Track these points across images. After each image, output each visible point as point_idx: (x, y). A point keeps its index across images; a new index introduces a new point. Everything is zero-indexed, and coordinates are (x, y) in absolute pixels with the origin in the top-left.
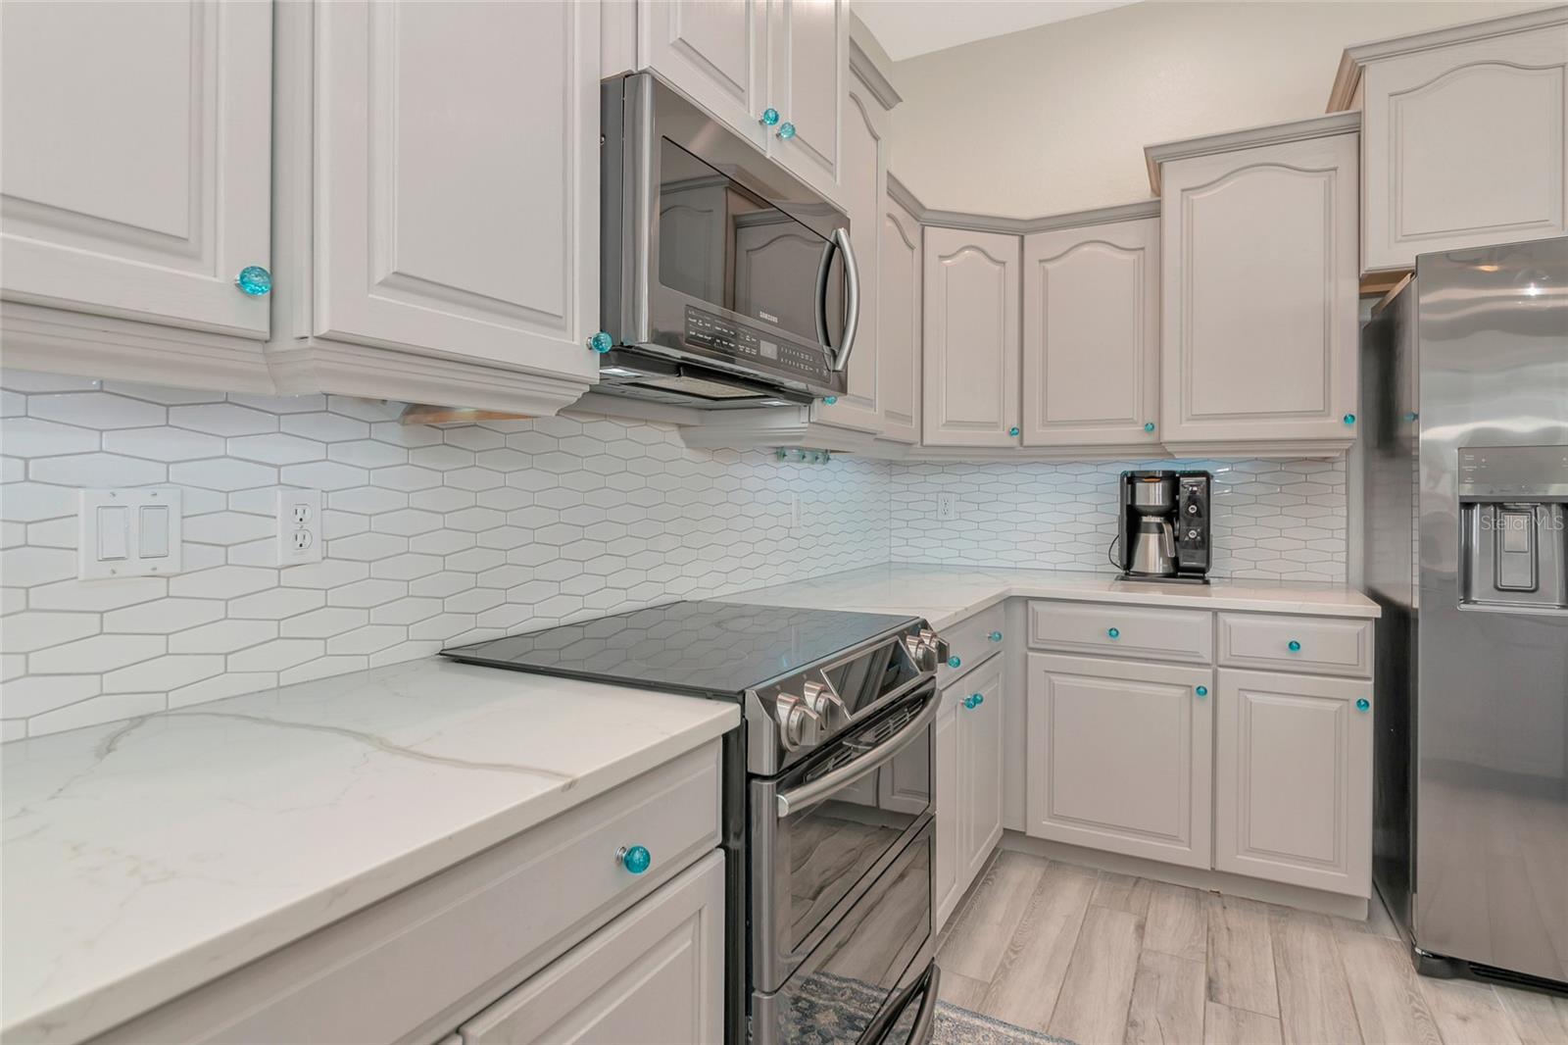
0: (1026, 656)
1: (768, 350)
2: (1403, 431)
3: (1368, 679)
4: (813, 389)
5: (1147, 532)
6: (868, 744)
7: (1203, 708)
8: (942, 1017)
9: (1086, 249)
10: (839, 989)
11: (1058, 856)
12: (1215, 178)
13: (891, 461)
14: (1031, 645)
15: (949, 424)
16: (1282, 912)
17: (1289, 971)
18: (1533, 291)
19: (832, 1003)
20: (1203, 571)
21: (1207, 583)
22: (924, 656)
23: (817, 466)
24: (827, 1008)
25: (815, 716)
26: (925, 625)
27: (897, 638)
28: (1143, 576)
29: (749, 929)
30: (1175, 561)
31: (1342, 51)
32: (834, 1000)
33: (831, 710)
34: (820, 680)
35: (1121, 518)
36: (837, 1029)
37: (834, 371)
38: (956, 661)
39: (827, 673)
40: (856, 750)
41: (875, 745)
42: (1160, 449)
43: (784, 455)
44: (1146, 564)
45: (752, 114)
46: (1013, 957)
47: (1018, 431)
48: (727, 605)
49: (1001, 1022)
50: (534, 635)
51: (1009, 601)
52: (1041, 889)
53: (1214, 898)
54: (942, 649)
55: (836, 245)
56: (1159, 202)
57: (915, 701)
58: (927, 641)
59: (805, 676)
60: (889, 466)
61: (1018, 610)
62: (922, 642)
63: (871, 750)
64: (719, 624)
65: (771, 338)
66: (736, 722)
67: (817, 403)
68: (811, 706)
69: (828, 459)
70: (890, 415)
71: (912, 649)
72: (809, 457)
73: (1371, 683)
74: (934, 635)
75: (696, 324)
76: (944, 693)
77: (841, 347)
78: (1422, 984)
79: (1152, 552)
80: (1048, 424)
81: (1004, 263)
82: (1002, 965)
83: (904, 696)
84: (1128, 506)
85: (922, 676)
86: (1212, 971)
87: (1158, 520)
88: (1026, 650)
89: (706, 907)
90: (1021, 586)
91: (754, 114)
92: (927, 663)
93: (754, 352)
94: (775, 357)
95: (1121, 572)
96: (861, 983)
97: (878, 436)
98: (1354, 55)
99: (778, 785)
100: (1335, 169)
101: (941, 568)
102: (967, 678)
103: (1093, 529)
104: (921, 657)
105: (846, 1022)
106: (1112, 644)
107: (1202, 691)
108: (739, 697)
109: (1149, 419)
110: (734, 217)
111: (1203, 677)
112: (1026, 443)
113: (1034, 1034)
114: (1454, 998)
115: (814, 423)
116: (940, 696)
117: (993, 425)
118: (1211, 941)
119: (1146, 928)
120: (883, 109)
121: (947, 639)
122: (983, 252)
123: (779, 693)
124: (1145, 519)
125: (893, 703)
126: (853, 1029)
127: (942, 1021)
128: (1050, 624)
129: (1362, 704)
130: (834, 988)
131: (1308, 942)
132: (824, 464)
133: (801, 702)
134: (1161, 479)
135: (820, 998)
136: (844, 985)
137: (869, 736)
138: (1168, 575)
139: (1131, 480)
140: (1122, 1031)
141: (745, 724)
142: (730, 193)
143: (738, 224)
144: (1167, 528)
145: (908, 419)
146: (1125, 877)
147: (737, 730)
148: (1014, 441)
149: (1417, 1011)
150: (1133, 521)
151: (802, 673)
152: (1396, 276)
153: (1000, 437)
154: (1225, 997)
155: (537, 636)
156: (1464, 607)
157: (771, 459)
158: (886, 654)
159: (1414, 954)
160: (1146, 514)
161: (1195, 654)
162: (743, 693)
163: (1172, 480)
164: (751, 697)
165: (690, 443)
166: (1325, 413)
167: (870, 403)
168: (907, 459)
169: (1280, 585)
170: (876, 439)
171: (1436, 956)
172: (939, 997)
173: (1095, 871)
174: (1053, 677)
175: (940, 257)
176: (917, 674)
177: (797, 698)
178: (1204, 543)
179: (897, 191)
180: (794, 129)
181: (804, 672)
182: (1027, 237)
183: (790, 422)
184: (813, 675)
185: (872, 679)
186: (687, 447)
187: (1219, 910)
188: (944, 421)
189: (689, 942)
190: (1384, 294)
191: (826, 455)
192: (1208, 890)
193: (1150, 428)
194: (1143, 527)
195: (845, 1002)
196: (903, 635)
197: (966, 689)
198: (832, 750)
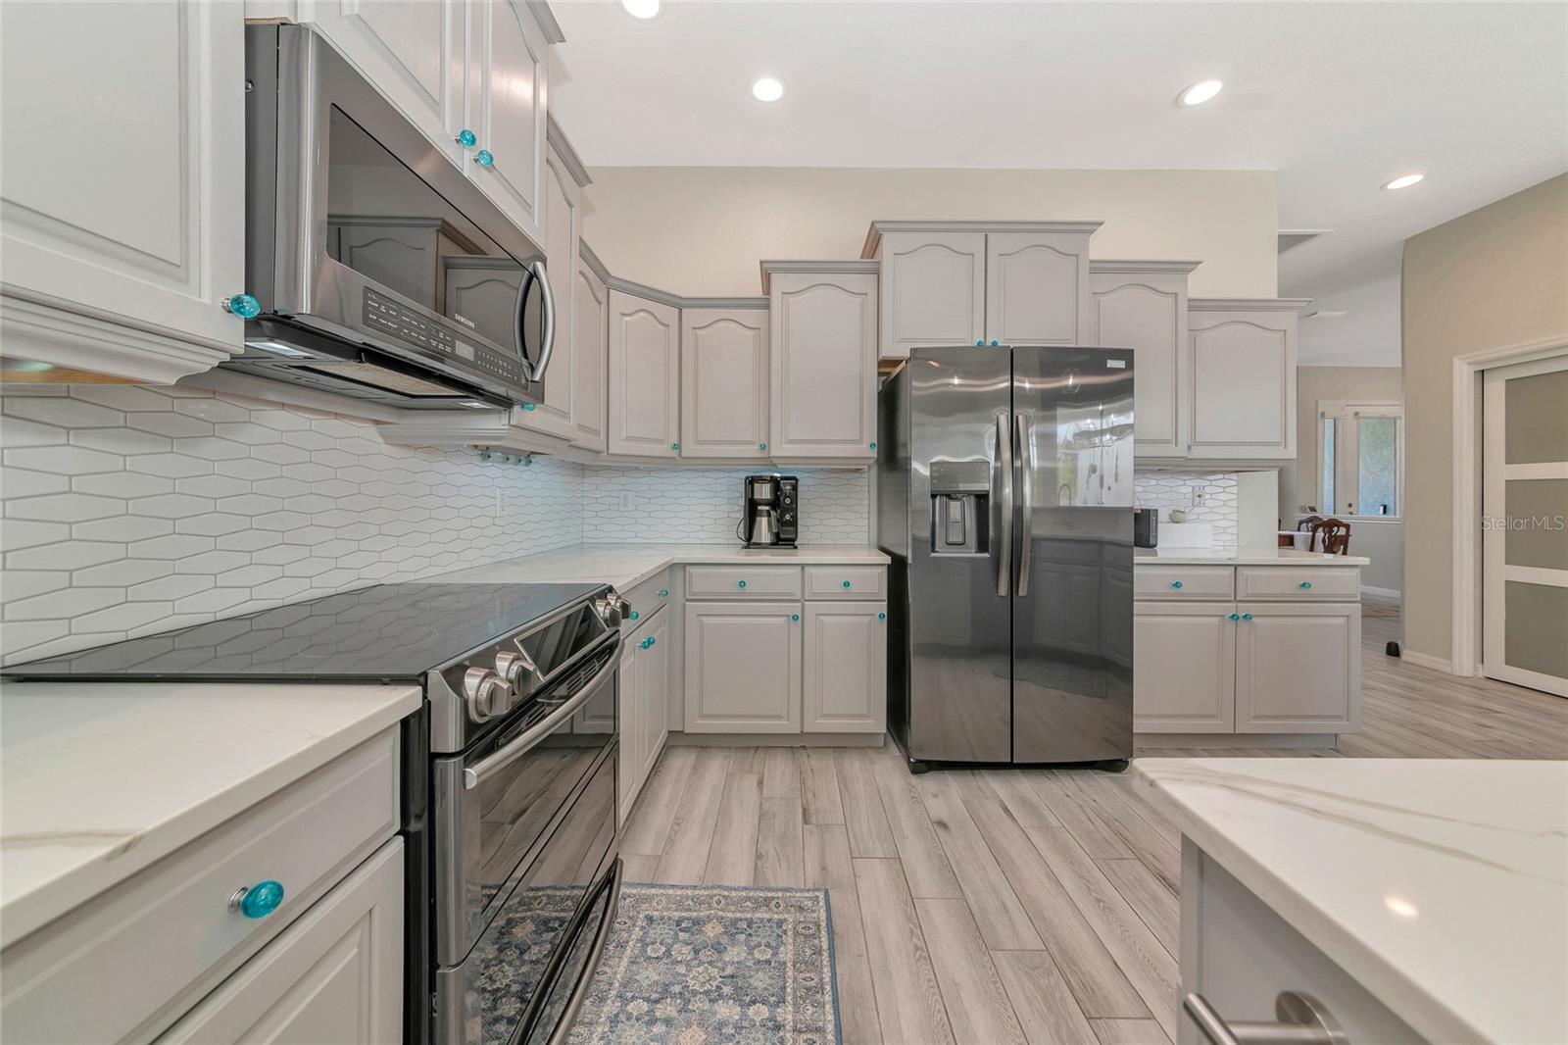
0: (684, 606)
1: (465, 351)
2: (901, 453)
3: (883, 601)
4: (512, 394)
5: (761, 516)
6: (560, 698)
7: (796, 629)
8: (625, 896)
9: (722, 324)
10: (535, 898)
11: (706, 744)
12: (803, 288)
13: (583, 465)
14: (688, 597)
15: (629, 439)
16: (840, 749)
17: (847, 789)
18: (956, 381)
19: (529, 913)
20: (794, 540)
21: (796, 548)
22: (611, 614)
23: (521, 467)
24: (524, 919)
25: (505, 686)
26: (611, 589)
27: (587, 602)
28: (758, 545)
29: (432, 908)
30: (777, 535)
31: (870, 223)
32: (530, 910)
33: (524, 675)
34: (515, 649)
35: (745, 507)
36: (534, 936)
37: (532, 381)
38: (635, 615)
39: (521, 642)
40: (549, 705)
41: (568, 698)
42: (770, 462)
43: (489, 456)
44: (761, 538)
45: (448, 129)
46: (677, 828)
47: (677, 447)
48: (430, 585)
49: (671, 886)
50: (175, 633)
51: (673, 567)
52: (695, 770)
53: (802, 751)
54: (625, 607)
55: (533, 276)
56: (769, 299)
57: (603, 652)
58: (613, 602)
59: (497, 648)
60: (582, 469)
61: (679, 574)
62: (609, 604)
63: (563, 703)
64: (413, 605)
65: (467, 340)
66: (418, 704)
67: (516, 408)
68: (503, 674)
69: (530, 462)
70: (581, 427)
71: (601, 609)
72: (512, 459)
73: (886, 603)
74: (619, 597)
75: (378, 309)
76: (626, 641)
77: (538, 362)
78: (914, 780)
79: (764, 530)
80: (699, 442)
81: (668, 326)
82: (669, 837)
83: (594, 649)
84: (750, 500)
85: (609, 631)
86: (805, 803)
87: (767, 508)
88: (684, 601)
89: (378, 905)
90: (681, 556)
91: (450, 130)
92: (613, 620)
93: (448, 349)
94: (472, 359)
95: (745, 544)
96: (555, 888)
97: (573, 443)
98: (878, 226)
99: (465, 759)
100: (866, 294)
101: (622, 545)
102: (643, 627)
103: (726, 515)
104: (608, 616)
105: (543, 928)
106: (741, 594)
107: (795, 618)
108: (421, 680)
109: (763, 441)
110: (444, 258)
111: (794, 608)
112: (683, 455)
113: (695, 887)
114: (930, 783)
115: (514, 426)
116: (624, 643)
117: (662, 441)
118: (803, 781)
119: (764, 784)
120: (577, 186)
121: (628, 600)
122: (652, 314)
123: (468, 667)
124: (760, 508)
125: (584, 656)
126: (548, 932)
127: (625, 899)
128: (700, 581)
129: (881, 616)
130: (531, 898)
131: (855, 766)
132: (526, 465)
133: (492, 673)
134: (770, 481)
135: (517, 912)
136: (540, 894)
137: (562, 690)
138: (772, 544)
139: (751, 482)
140: (753, 864)
141: (427, 705)
142: (440, 235)
143: (447, 266)
144: (773, 513)
145: (596, 432)
146: (748, 748)
147: (418, 714)
148: (674, 454)
149: (913, 797)
150: (752, 509)
151: (494, 645)
152: (896, 362)
153: (663, 450)
154: (813, 820)
155: (178, 635)
156: (933, 554)
157: (476, 460)
158: (578, 616)
159: (909, 762)
160: (760, 505)
161: (790, 594)
162: (425, 674)
163: (776, 484)
164: (435, 677)
165: (388, 439)
166: (860, 441)
167: (565, 415)
168: (597, 463)
169: (834, 547)
170: (570, 446)
171: (921, 761)
172: (623, 880)
173: (730, 748)
174: (703, 618)
175: (622, 314)
176: (604, 630)
177: (487, 671)
178: (794, 523)
179: (587, 254)
180: (492, 158)
181: (497, 644)
182: (684, 310)
183: (492, 425)
184: (506, 646)
185: (565, 641)
186: (387, 444)
187: (805, 757)
188: (625, 436)
189: (356, 950)
190: (889, 373)
191: (527, 457)
192: (798, 746)
193: (763, 447)
194: (758, 513)
195: (542, 909)
196: (592, 600)
197: (641, 636)
198: (527, 709)
